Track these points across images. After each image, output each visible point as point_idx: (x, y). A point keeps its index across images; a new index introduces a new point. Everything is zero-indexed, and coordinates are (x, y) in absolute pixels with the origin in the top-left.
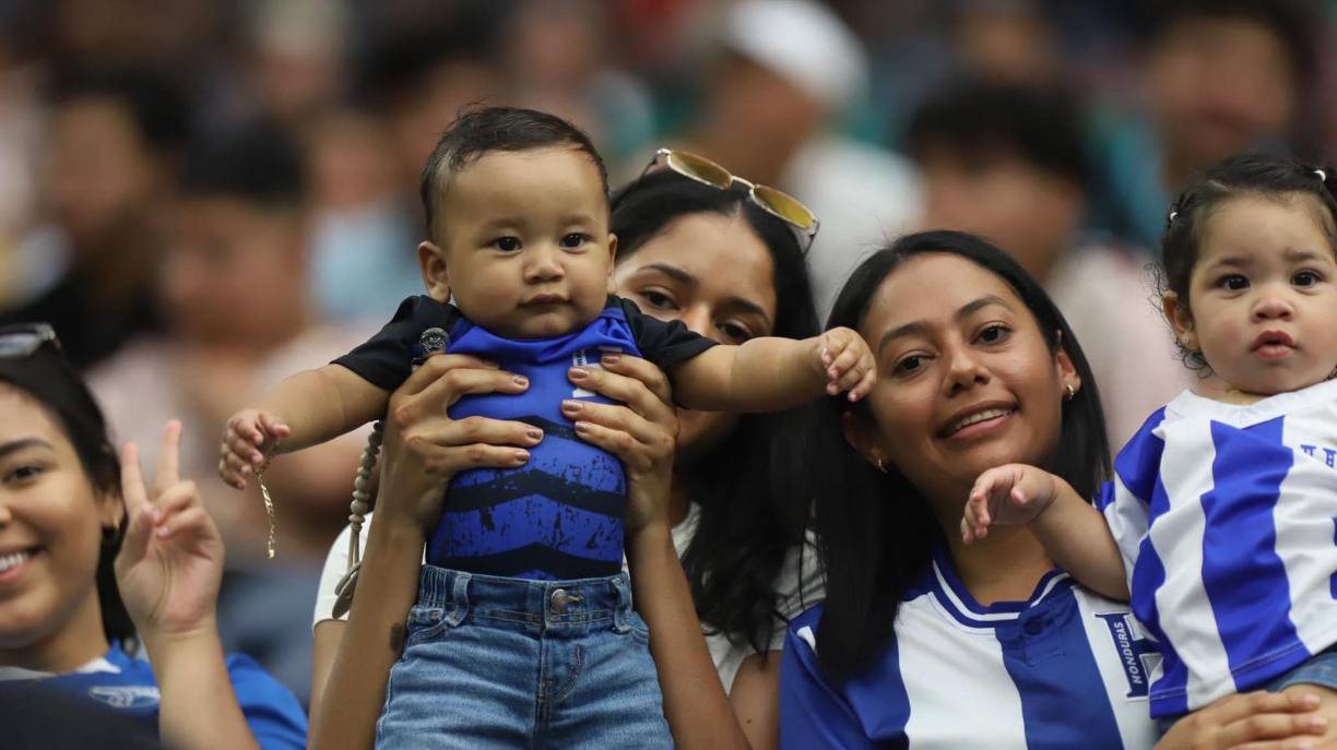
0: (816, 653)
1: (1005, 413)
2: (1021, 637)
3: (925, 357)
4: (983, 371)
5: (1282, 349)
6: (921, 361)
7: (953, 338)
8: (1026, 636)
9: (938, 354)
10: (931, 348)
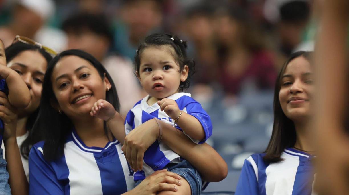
0: (44, 155)
1: (89, 96)
2: (101, 157)
3: (68, 83)
4: (82, 86)
5: (161, 88)
6: (67, 84)
7: (74, 77)
8: (102, 157)
9: (71, 82)
10: (69, 81)
